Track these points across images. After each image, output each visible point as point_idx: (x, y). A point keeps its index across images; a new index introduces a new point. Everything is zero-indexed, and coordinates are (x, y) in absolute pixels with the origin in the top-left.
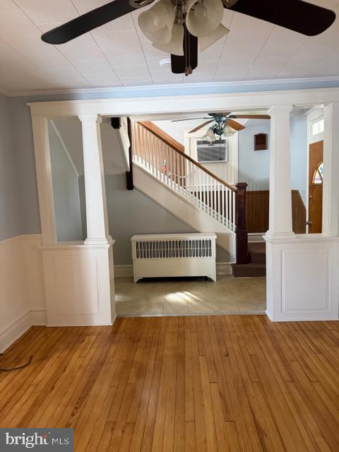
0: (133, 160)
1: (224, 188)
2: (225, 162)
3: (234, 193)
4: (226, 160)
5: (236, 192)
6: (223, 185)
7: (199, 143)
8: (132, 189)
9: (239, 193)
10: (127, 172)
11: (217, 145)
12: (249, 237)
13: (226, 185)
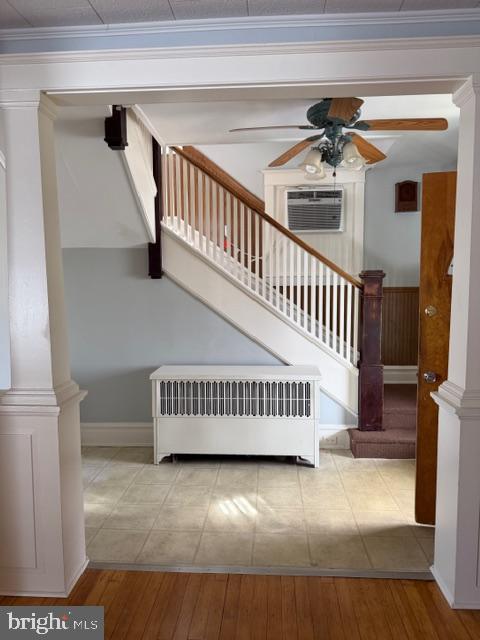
0: (162, 223)
1: (337, 280)
2: (341, 232)
3: (357, 290)
4: (340, 230)
5: (362, 288)
6: (336, 275)
7: (291, 196)
8: (159, 277)
9: (366, 290)
10: (150, 245)
11: (325, 201)
12: (384, 373)
13: (341, 274)
